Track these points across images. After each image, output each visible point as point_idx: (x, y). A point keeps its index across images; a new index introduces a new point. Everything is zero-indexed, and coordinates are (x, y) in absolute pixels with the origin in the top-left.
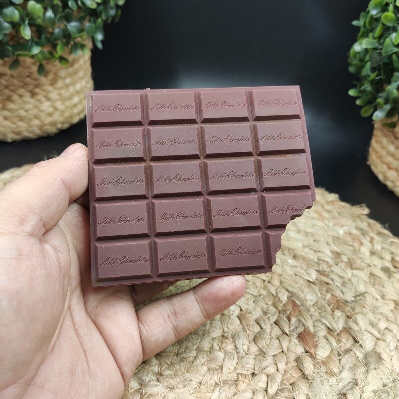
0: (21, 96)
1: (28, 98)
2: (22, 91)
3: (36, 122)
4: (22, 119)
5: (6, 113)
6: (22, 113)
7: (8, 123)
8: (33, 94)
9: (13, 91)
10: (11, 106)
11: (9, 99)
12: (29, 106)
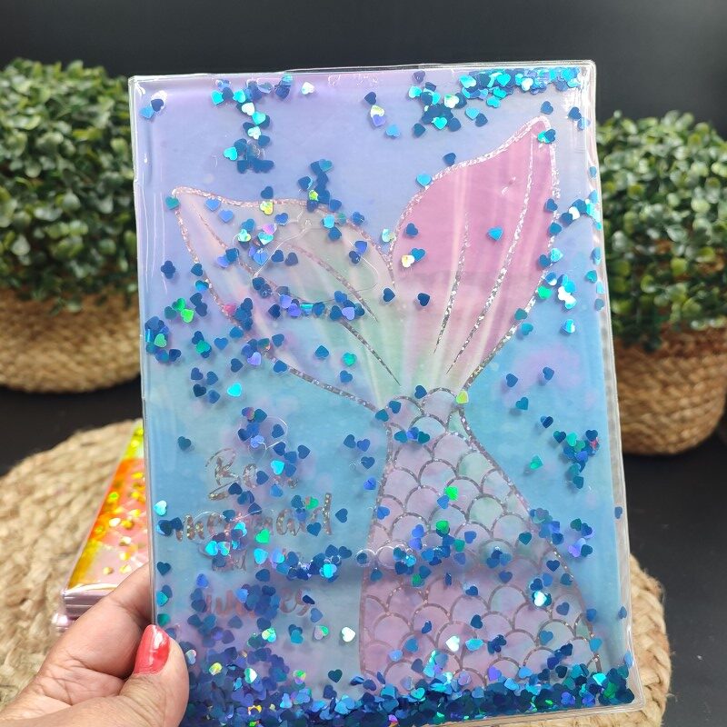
0: (97, 336)
1: (105, 338)
2: (99, 330)
3: (112, 366)
4: (97, 363)
5: (79, 358)
6: (98, 356)
7: (80, 369)
8: (112, 333)
9: (89, 331)
10: (87, 349)
11: (84, 341)
12: (105, 348)
